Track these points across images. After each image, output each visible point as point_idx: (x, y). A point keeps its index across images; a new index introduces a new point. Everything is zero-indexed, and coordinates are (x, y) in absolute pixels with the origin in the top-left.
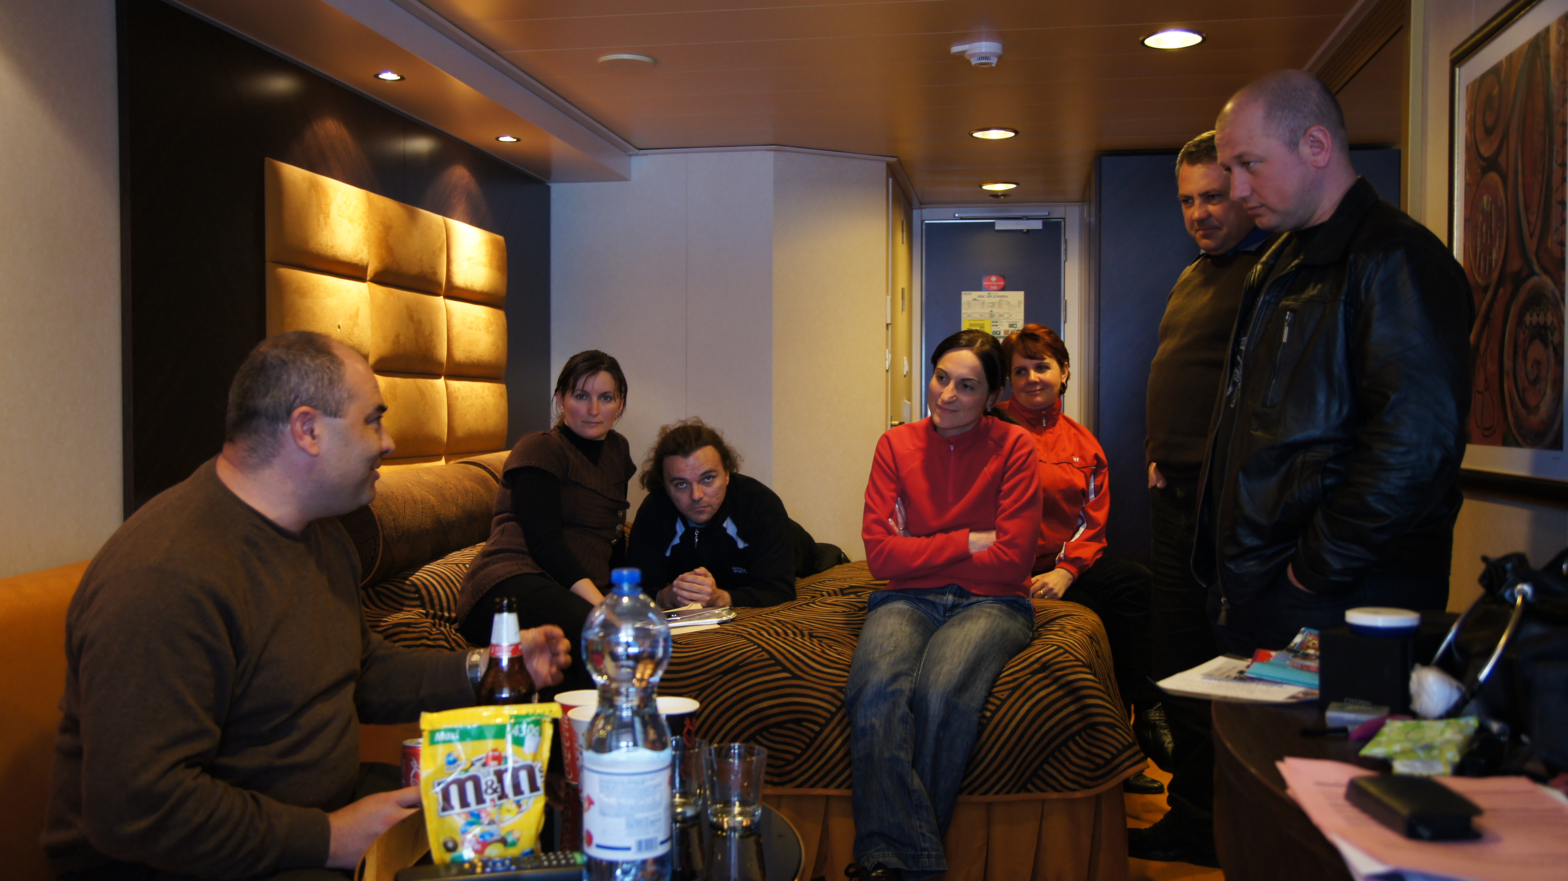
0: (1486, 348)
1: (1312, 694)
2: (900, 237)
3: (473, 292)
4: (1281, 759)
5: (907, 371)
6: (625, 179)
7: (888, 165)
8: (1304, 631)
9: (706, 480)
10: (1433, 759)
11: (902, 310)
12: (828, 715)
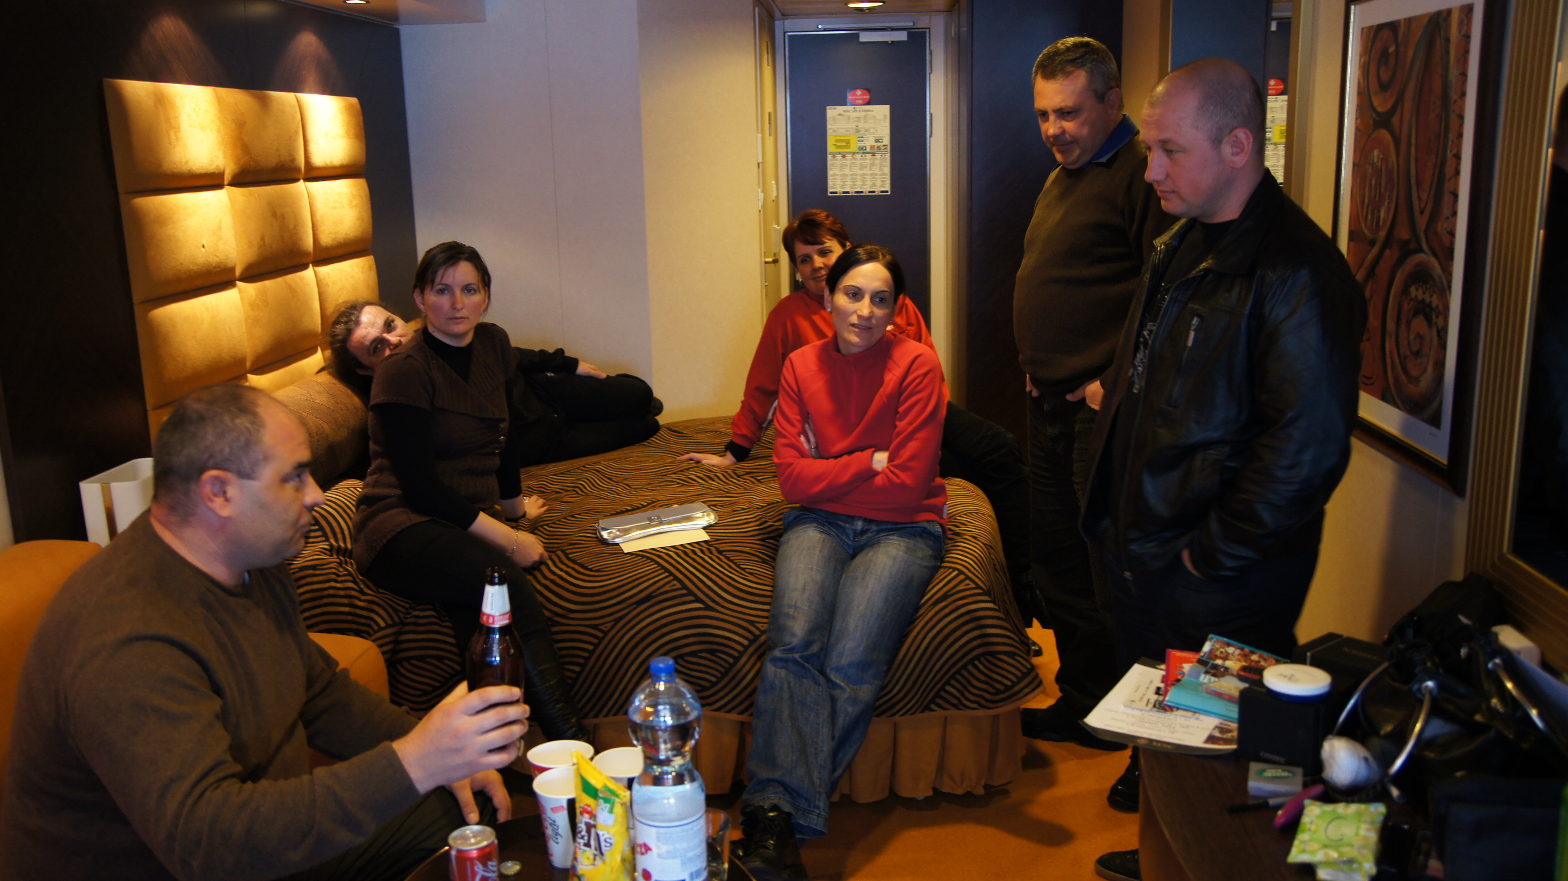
2: (766, 62)
3: (334, 168)
5: (776, 196)
6: (479, 21)
8: (1212, 638)
11: (770, 136)
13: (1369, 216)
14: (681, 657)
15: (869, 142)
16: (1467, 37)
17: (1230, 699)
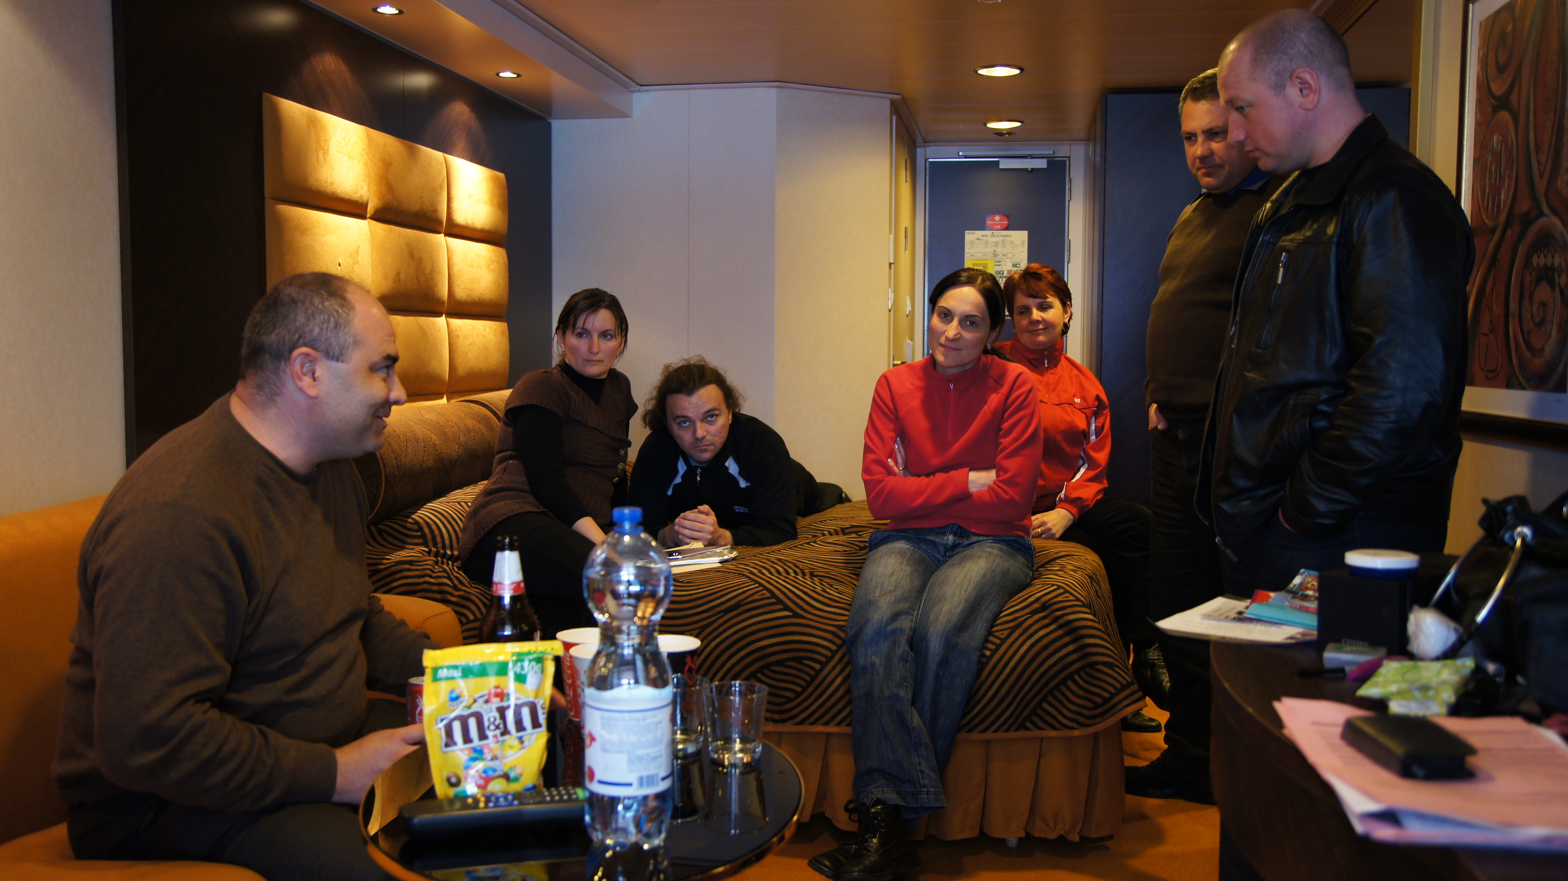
0: (1492, 290)
1: (1310, 635)
2: (904, 176)
3: (474, 230)
4: (1278, 699)
5: (910, 311)
6: (626, 116)
7: (892, 102)
9: (709, 419)
10: (1429, 699)
11: (905, 250)
12: (829, 654)
13: (1490, 204)
14: (767, 666)
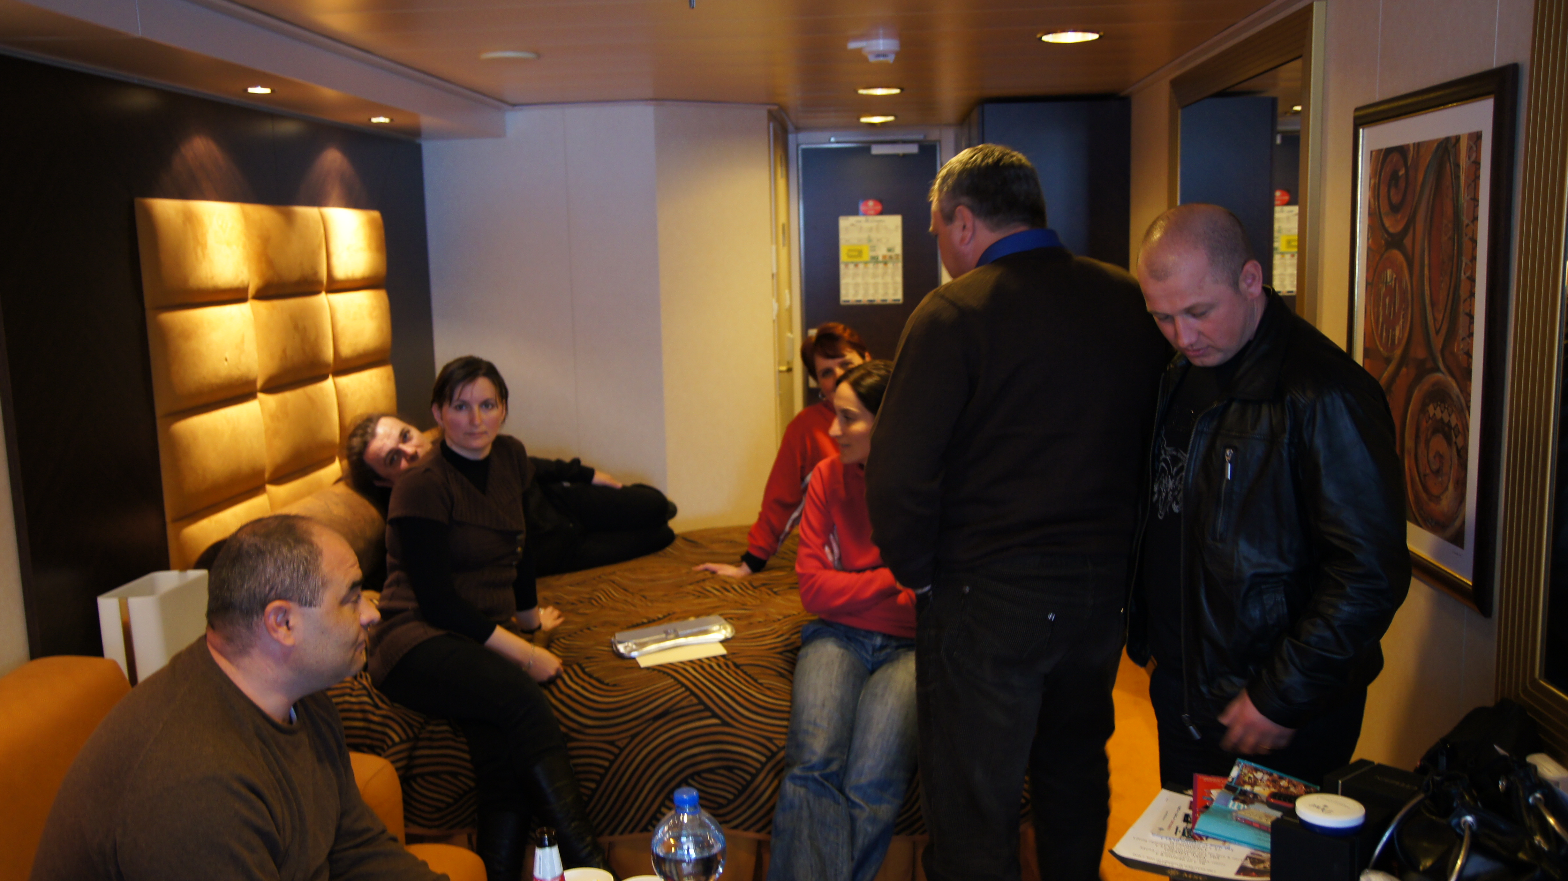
2: (780, 171)
3: (356, 280)
5: (789, 305)
6: (501, 135)
7: (770, 112)
11: (784, 248)
13: (1384, 334)
14: (698, 773)
15: (882, 252)
16: (1477, 164)
17: (1261, 827)
